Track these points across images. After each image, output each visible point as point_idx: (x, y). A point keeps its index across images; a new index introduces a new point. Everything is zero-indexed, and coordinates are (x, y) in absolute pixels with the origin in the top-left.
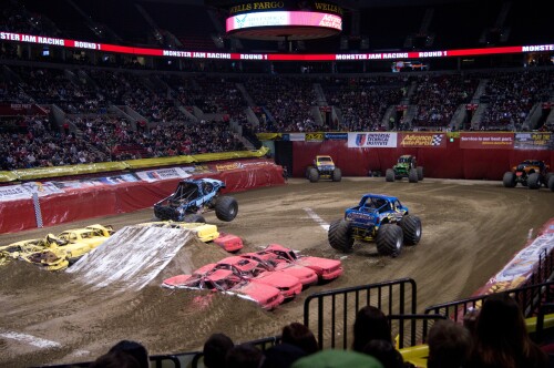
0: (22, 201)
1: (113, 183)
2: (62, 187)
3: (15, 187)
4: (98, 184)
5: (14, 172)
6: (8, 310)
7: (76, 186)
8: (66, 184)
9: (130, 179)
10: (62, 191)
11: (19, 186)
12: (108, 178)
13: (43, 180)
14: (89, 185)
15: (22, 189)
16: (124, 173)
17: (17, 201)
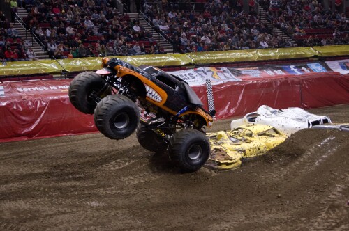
1: (297, 72)
2: (238, 74)
3: (187, 72)
4: (280, 72)
5: (188, 55)
7: (255, 74)
8: (244, 71)
9: (317, 69)
10: (239, 79)
12: (292, 67)
13: (218, 65)
14: (269, 73)
16: (312, 62)
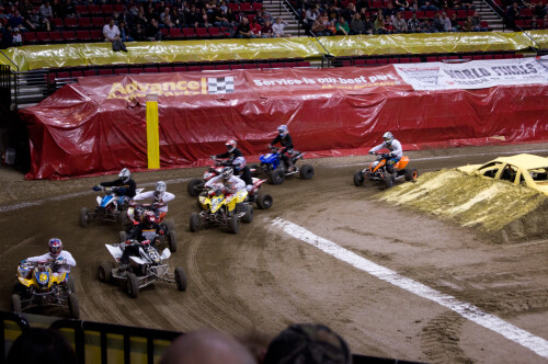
0: (535, 88)
3: (524, 62)
5: (526, 34)
6: (491, 280)
11: (531, 60)
15: (536, 66)
17: (526, 87)
